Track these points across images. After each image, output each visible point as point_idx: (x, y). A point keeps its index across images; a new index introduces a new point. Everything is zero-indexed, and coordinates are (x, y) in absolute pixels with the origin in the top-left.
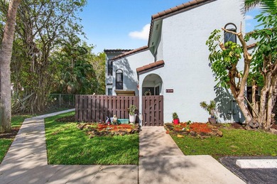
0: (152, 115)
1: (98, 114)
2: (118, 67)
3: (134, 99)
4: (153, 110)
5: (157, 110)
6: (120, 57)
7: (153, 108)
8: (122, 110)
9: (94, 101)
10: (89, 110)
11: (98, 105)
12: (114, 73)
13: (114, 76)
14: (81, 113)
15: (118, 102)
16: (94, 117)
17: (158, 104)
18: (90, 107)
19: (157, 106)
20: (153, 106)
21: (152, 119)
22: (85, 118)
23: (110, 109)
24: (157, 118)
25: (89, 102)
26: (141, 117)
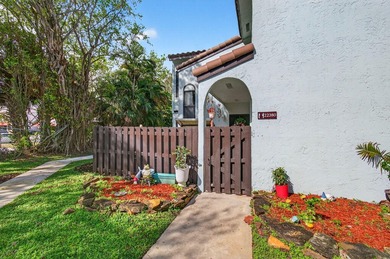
0: (226, 169)
1: (125, 161)
2: (187, 81)
3: (188, 135)
4: (226, 158)
5: (236, 158)
6: (190, 63)
7: (227, 154)
8: (166, 155)
9: (119, 138)
10: (113, 155)
11: (125, 146)
12: (181, 92)
13: (181, 97)
14: (101, 158)
15: (159, 139)
16: (119, 167)
17: (238, 147)
18: (113, 147)
19: (237, 151)
20: (226, 149)
21: (226, 178)
22: (106, 167)
23: (145, 154)
24: (236, 176)
25: (113, 139)
26: (201, 172)
